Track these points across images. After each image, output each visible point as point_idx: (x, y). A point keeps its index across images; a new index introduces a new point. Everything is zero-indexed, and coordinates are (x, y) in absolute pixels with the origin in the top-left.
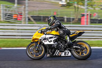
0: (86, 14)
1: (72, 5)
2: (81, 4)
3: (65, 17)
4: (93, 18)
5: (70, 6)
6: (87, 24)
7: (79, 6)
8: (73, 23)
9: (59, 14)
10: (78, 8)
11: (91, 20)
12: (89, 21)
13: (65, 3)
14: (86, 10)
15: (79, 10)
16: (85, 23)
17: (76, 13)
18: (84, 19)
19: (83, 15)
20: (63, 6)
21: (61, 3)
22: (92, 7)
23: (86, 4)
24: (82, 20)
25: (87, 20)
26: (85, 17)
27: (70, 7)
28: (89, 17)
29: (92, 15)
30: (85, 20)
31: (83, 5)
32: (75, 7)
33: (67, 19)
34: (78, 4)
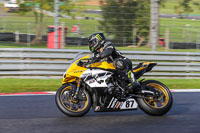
0: (56, 27)
1: (30, 10)
2: (49, 7)
3: (17, 33)
4: (71, 35)
5: (26, 11)
6: (59, 48)
7: (44, 12)
8: (32, 46)
10: (42, 15)
11: (67, 38)
12: (63, 40)
13: (16, 6)
14: (56, 20)
15: (44, 19)
16: (56, 45)
17: (38, 25)
18: (54, 38)
19: (51, 30)
20: (12, 10)
21: (7, 5)
22: (69, 14)
23: (56, 7)
24: (50, 39)
25: (59, 39)
26: (56, 33)
27: (27, 13)
28: (62, 34)
29: (70, 29)
30: (56, 40)
31: (52, 10)
32: (36, 13)
33: (20, 36)
34: (41, 7)
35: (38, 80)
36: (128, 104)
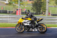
0: (19, 9)
3: (8, 10)
7: (16, 4)
8: (12, 14)
9: (4, 8)
10: (15, 5)
12: (21, 13)
13: (8, 3)
14: (19, 7)
16: (19, 14)
17: (14, 8)
22: (23, 5)
23: (19, 3)
24: (17, 12)
26: (19, 11)
28: (21, 11)
30: (19, 13)
33: (9, 11)
35: (13, 24)
36: (35, 30)
